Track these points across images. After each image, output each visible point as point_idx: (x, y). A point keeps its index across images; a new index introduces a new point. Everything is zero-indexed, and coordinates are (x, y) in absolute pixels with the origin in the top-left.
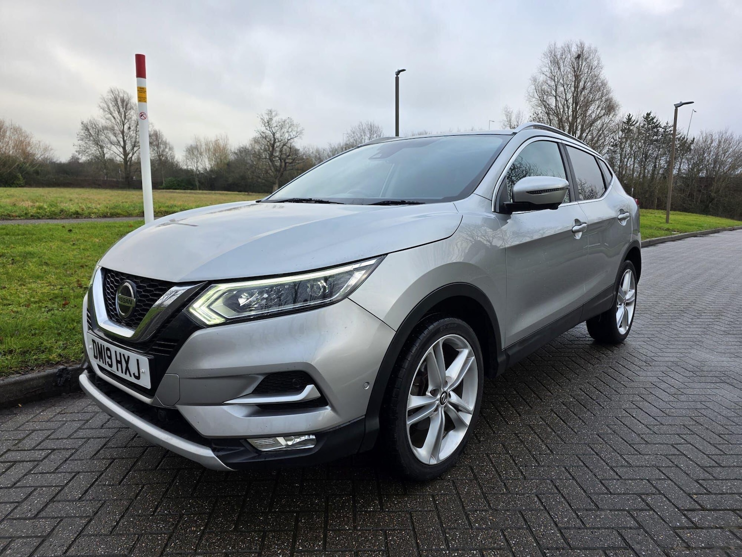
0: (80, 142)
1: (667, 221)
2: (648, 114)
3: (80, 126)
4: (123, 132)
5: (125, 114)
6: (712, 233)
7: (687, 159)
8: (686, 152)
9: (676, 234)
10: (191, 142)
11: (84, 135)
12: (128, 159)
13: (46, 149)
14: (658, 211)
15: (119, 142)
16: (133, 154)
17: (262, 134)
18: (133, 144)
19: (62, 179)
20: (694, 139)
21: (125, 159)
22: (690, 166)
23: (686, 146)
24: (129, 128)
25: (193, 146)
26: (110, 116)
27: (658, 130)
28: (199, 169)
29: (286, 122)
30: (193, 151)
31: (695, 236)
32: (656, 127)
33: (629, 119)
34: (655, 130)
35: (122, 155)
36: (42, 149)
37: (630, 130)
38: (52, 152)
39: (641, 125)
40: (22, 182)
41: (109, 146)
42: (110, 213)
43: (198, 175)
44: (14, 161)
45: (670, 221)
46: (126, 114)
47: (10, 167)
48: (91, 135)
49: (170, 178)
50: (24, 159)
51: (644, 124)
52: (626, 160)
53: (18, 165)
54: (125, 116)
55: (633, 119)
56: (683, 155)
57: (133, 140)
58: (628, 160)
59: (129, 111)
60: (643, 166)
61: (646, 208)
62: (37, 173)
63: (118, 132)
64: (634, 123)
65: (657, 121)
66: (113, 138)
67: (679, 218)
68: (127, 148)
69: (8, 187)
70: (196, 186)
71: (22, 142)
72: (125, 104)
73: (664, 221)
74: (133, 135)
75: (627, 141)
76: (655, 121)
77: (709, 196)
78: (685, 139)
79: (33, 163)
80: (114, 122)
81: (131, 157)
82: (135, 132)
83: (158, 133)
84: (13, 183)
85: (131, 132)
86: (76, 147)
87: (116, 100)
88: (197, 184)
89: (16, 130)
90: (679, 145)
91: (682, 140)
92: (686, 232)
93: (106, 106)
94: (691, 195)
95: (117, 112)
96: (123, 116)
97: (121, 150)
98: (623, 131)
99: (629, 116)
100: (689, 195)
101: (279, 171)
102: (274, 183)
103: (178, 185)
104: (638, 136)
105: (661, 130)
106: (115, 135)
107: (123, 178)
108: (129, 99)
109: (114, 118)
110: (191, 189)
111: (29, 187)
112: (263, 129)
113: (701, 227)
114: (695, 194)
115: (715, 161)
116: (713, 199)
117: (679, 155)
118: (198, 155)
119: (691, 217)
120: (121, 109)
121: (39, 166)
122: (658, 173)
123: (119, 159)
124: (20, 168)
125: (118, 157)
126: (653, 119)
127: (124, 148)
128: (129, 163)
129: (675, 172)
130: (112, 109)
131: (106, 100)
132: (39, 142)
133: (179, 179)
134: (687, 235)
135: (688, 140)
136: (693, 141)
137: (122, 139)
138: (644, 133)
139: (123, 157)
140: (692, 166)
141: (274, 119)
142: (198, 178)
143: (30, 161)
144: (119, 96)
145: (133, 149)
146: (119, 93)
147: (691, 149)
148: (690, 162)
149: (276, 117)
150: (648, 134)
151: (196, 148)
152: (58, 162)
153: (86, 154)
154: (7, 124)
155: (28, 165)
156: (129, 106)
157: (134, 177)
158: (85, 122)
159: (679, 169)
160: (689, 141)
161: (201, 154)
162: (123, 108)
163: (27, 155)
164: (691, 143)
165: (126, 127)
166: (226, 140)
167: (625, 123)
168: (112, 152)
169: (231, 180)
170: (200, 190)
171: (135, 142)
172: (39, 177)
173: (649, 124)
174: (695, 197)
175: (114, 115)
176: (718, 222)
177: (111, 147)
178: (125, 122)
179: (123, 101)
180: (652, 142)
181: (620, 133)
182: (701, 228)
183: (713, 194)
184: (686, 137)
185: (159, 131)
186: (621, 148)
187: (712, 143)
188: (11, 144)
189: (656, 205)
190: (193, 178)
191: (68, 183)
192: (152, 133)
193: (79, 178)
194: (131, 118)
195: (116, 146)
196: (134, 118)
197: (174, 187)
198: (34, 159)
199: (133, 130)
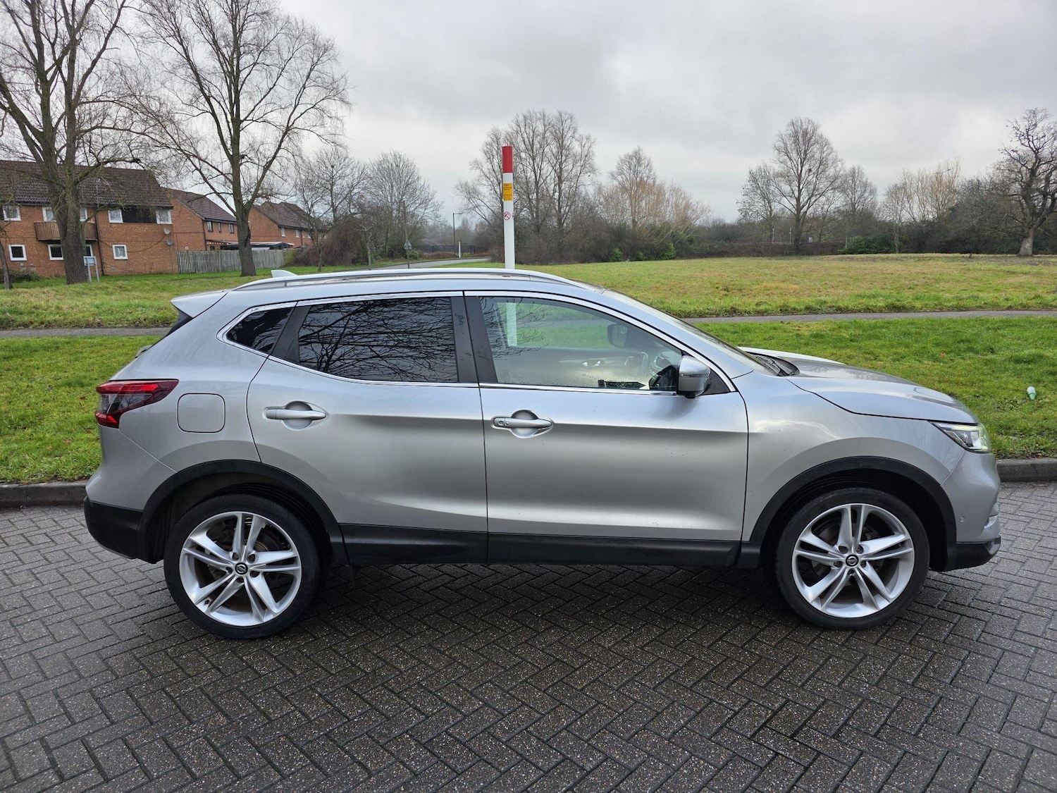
0: (744, 197)
3: (746, 176)
4: (800, 176)
10: (898, 181)
11: (751, 188)
12: (801, 214)
13: (703, 211)
15: (793, 193)
16: (809, 207)
17: (1012, 153)
18: (811, 192)
19: (716, 247)
21: (798, 215)
24: (810, 170)
25: (899, 185)
26: (786, 157)
28: (903, 220)
30: (899, 192)
35: (793, 210)
36: (699, 212)
38: (709, 214)
40: (675, 252)
41: (779, 199)
43: (900, 229)
44: (669, 228)
46: (807, 152)
47: (663, 236)
48: (758, 188)
49: (856, 237)
50: (681, 225)
53: (672, 233)
54: (805, 155)
57: (812, 187)
59: (812, 147)
62: (691, 242)
63: (793, 178)
66: (786, 188)
68: (801, 200)
69: (658, 260)
70: (894, 245)
72: (807, 139)
74: (812, 180)
79: (689, 229)
80: (790, 165)
81: (806, 212)
82: (816, 175)
83: (857, 171)
84: (663, 255)
85: (811, 177)
86: (739, 205)
87: (797, 134)
88: (897, 243)
89: (676, 191)
93: (782, 145)
95: (795, 152)
96: (802, 155)
97: (794, 202)
101: (1039, 215)
102: (1025, 237)
103: (867, 247)
106: (789, 182)
107: (792, 241)
108: (814, 131)
109: (791, 159)
110: (887, 252)
111: (679, 258)
112: (1016, 145)
118: (905, 199)
120: (802, 146)
121: (695, 232)
123: (791, 214)
124: (674, 237)
125: (789, 212)
127: (798, 199)
128: (802, 220)
130: (789, 149)
131: (783, 136)
132: (698, 202)
133: (869, 237)
137: (797, 188)
139: (796, 212)
141: (1040, 125)
142: (899, 233)
143: (686, 227)
144: (801, 128)
145: (810, 199)
146: (802, 123)
149: (1044, 121)
151: (903, 187)
154: (667, 187)
155: (683, 231)
156: (812, 140)
157: (810, 238)
158: (754, 171)
161: (909, 197)
162: (804, 144)
163: (685, 219)
165: (806, 167)
166: (955, 172)
168: (782, 206)
169: (951, 235)
170: (900, 252)
171: (814, 190)
172: (692, 246)
175: (792, 155)
177: (781, 199)
178: (804, 163)
179: (805, 133)
190: (892, 235)
191: (723, 251)
192: (842, 172)
193: (737, 244)
194: (813, 156)
195: (789, 198)
196: (817, 156)
197: (861, 250)
198: (690, 224)
199: (814, 173)
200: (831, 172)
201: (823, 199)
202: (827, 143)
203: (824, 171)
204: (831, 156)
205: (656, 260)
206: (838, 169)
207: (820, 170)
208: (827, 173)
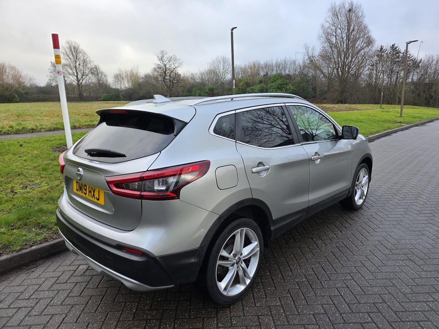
0: (51, 74)
3: (50, 64)
4: (76, 67)
5: (76, 56)
7: (417, 73)
8: (416, 68)
10: (117, 72)
11: (53, 69)
12: (80, 83)
13: (31, 79)
14: (398, 105)
15: (74, 73)
16: (83, 80)
17: (158, 65)
18: (82, 74)
19: (41, 97)
20: (421, 59)
22: (419, 77)
23: (416, 64)
24: (80, 64)
25: (118, 74)
26: (68, 57)
28: (122, 88)
29: (172, 58)
30: (118, 77)
32: (398, 53)
34: (398, 55)
35: (76, 81)
36: (28, 79)
37: (382, 56)
38: (34, 81)
39: (389, 52)
40: (18, 99)
41: (68, 76)
43: (122, 92)
44: (12, 87)
46: (77, 56)
47: (10, 91)
48: (56, 70)
49: (105, 94)
50: (19, 86)
51: (391, 52)
52: (379, 74)
53: (15, 89)
54: (76, 57)
56: (414, 70)
57: (82, 72)
59: (79, 54)
60: (390, 78)
61: (391, 104)
62: (27, 94)
63: (73, 67)
66: (70, 71)
68: (79, 77)
71: (16, 75)
72: (76, 50)
74: (82, 68)
75: (380, 62)
77: (430, 95)
78: (416, 60)
79: (24, 88)
80: (70, 61)
81: (82, 82)
82: (83, 67)
84: (12, 101)
85: (81, 67)
86: (48, 77)
87: (71, 47)
88: (122, 97)
89: (12, 68)
90: (412, 64)
91: (414, 61)
93: (64, 51)
95: (71, 55)
96: (75, 57)
97: (76, 78)
100: (418, 95)
103: (110, 98)
104: (387, 59)
105: (401, 55)
106: (71, 69)
107: (78, 95)
108: (78, 47)
109: (70, 59)
110: (118, 100)
111: (22, 103)
112: (159, 63)
114: (421, 94)
115: (434, 73)
117: (412, 70)
118: (121, 80)
120: (74, 53)
121: (27, 89)
122: (399, 82)
123: (75, 83)
124: (16, 91)
125: (74, 82)
127: (77, 77)
128: (80, 85)
130: (68, 54)
131: (64, 48)
132: (26, 75)
133: (110, 94)
136: (421, 61)
137: (75, 72)
138: (391, 57)
139: (77, 82)
141: (165, 56)
143: (22, 87)
144: (72, 45)
145: (82, 77)
146: (72, 43)
147: (419, 66)
148: (419, 74)
149: (166, 55)
150: (393, 58)
151: (120, 75)
152: (39, 86)
153: (55, 81)
155: (21, 89)
156: (78, 51)
157: (84, 94)
159: (412, 79)
160: (418, 61)
161: (123, 79)
162: (75, 52)
163: (20, 83)
164: (419, 63)
165: (78, 63)
166: (137, 70)
167: (379, 51)
168: (70, 79)
169: (141, 94)
170: (123, 101)
171: (83, 73)
172: (28, 96)
173: (394, 51)
174: (421, 96)
175: (70, 56)
177: (69, 76)
178: (77, 61)
179: (74, 48)
180: (395, 62)
181: (376, 57)
183: (432, 94)
184: (416, 58)
185: (98, 65)
186: (376, 67)
187: (432, 62)
188: (10, 77)
190: (119, 94)
193: (52, 96)
194: (80, 58)
195: (72, 75)
196: (82, 58)
197: (108, 99)
198: (24, 85)
199: (82, 66)
200: (89, 66)
201: (88, 77)
202: (85, 53)
203: (86, 65)
204: (88, 59)
206: (92, 65)
207: (85, 65)
208: (88, 66)
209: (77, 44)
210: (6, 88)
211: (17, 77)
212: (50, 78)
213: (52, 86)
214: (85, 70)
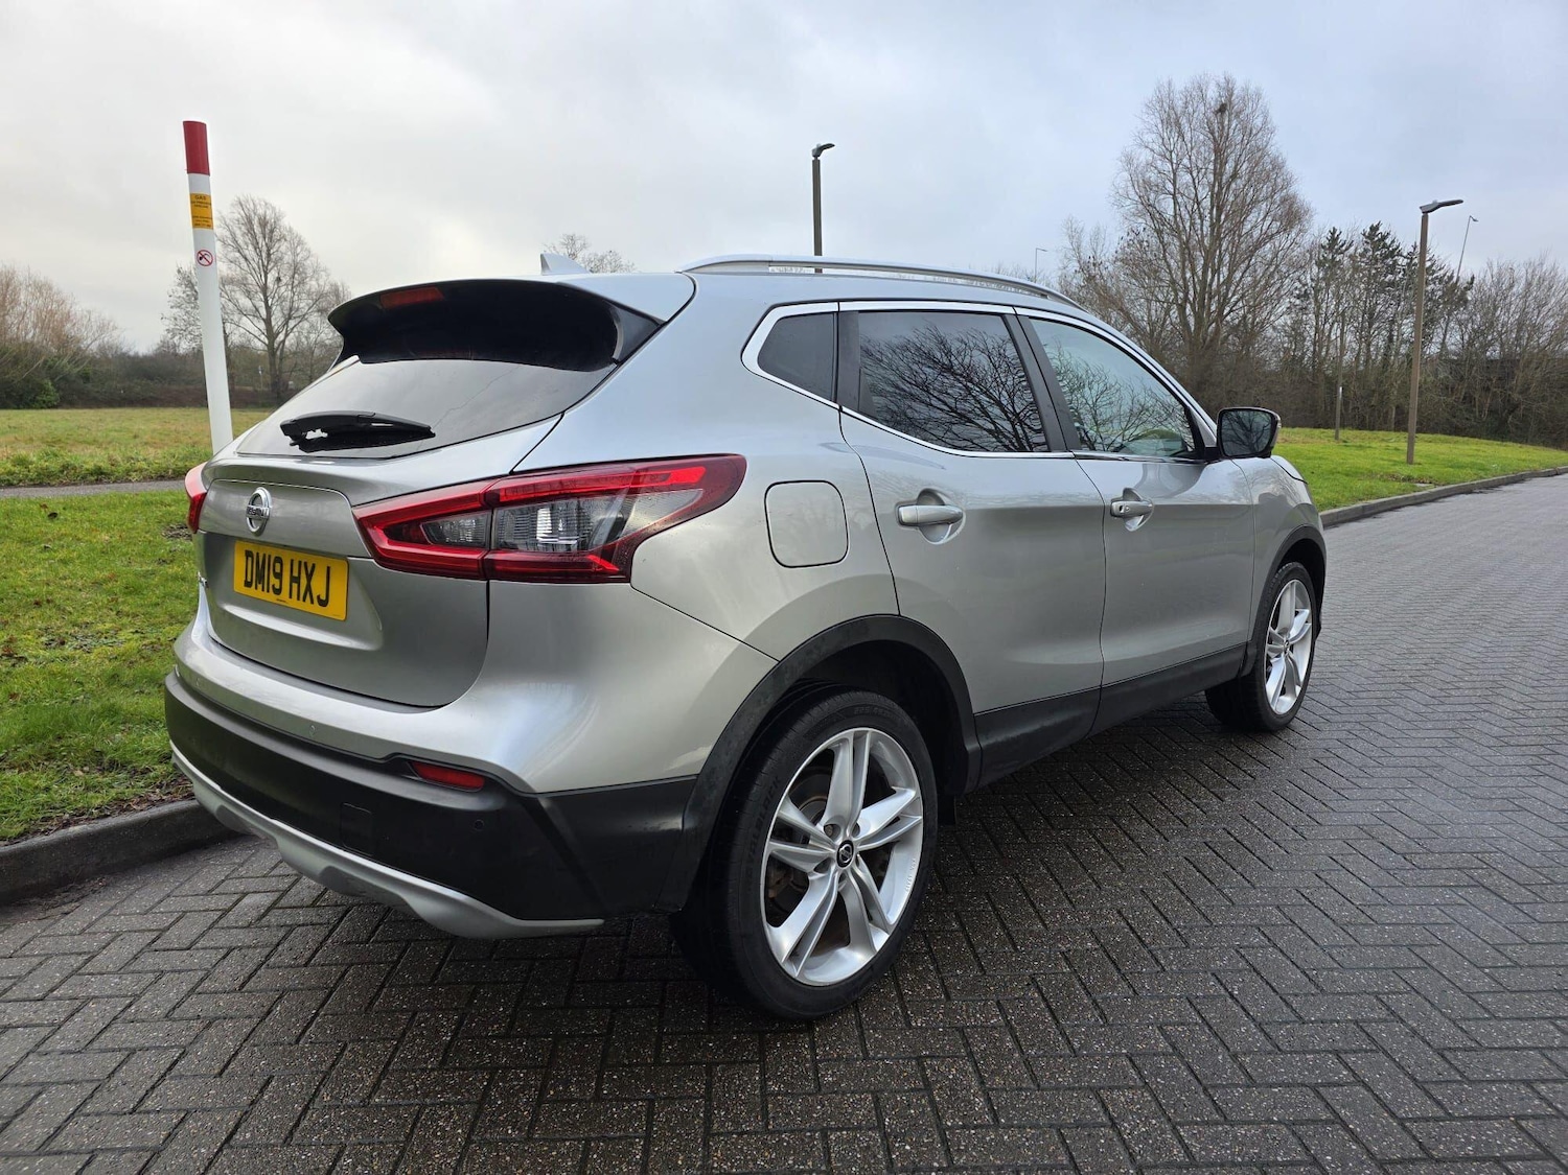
0: (175, 310)
1: (1410, 461)
2: (1374, 229)
3: (174, 278)
4: (264, 289)
5: (268, 250)
6: (1507, 484)
7: (1460, 323)
8: (1457, 308)
9: (1424, 489)
11: (184, 295)
12: (276, 345)
13: (102, 328)
14: (1398, 434)
15: (257, 310)
16: (287, 335)
18: (286, 312)
19: (138, 389)
20: (1473, 278)
21: (270, 346)
22: (1466, 337)
23: (1455, 294)
24: (279, 280)
26: (238, 254)
27: (1395, 262)
29: (605, 260)
31: (1469, 491)
32: (1392, 254)
33: (1334, 239)
34: (1390, 261)
35: (263, 337)
36: (95, 328)
37: (1334, 264)
38: (115, 334)
39: (1359, 251)
40: (54, 396)
41: (236, 318)
42: (174, 470)
44: (37, 354)
45: (1416, 459)
46: (272, 251)
47: (27, 366)
48: (197, 297)
50: (59, 350)
51: (1366, 250)
52: (1327, 326)
53: (45, 362)
54: (269, 255)
55: (1342, 237)
56: (1449, 314)
57: (287, 304)
58: (1332, 326)
59: (277, 245)
60: (1365, 339)
61: (1372, 428)
62: (86, 378)
63: (254, 288)
64: (1344, 248)
65: (1393, 242)
66: (245, 302)
67: (1438, 451)
68: (273, 324)
69: (22, 408)
71: (52, 313)
72: (267, 231)
73: (1404, 458)
74: (285, 294)
75: (1328, 285)
76: (1388, 241)
77: (1509, 401)
78: (1455, 279)
79: (78, 357)
80: (246, 268)
81: (284, 341)
82: (290, 287)
83: (341, 289)
84: (34, 400)
85: (283, 289)
86: (167, 322)
87: (250, 221)
89: (41, 288)
90: (1440, 293)
91: (1447, 283)
92: (1448, 484)
93: (228, 234)
94: (1468, 399)
95: (251, 247)
96: (264, 255)
97: (262, 326)
98: (1320, 264)
99: (1333, 234)
100: (1465, 398)
104: (1352, 276)
105: (1402, 261)
106: (248, 294)
107: (267, 385)
108: (277, 220)
109: (246, 259)
111: (67, 408)
113: (1483, 470)
114: (1477, 396)
115: (1520, 325)
116: (1516, 407)
117: (1442, 313)
119: (1466, 447)
120: (260, 241)
121: (90, 362)
122: (1397, 353)
123: (259, 344)
124: (50, 369)
125: (256, 340)
126: (1384, 238)
127: (268, 322)
128: (278, 353)
129: (1434, 349)
130: (240, 242)
131: (228, 222)
132: (89, 312)
134: (1451, 489)
135: (1461, 280)
136: (1472, 283)
137: (263, 304)
138: (1365, 269)
139: (267, 342)
140: (1470, 337)
141: (578, 255)
143: (70, 353)
144: (255, 214)
145: (287, 323)
146: (255, 207)
147: (1466, 301)
148: (1466, 328)
149: (582, 251)
150: (1374, 271)
152: (132, 353)
153: (189, 336)
154: (21, 276)
155: (65, 361)
156: (276, 234)
157: (290, 383)
158: (185, 269)
159: (1443, 344)
160: (1463, 283)
162: (265, 238)
163: (64, 342)
164: (1467, 289)
165: (272, 277)
167: (1323, 247)
168: (242, 331)
171: (291, 309)
172: (89, 386)
173: (1375, 249)
174: (1477, 403)
175: (246, 252)
176: (1523, 457)
177: (240, 319)
178: (269, 267)
179: (263, 223)
180: (1383, 287)
181: (1315, 269)
182: (1482, 474)
183: (1516, 396)
184: (1455, 275)
186: (1316, 301)
187: (1511, 286)
188: (31, 317)
189: (1393, 420)
191: (151, 397)
192: (327, 288)
193: (174, 387)
194: (281, 259)
195: (251, 317)
196: (288, 258)
198: (79, 349)
199: (287, 285)
200: (312, 285)
201: (306, 325)
202: (300, 243)
203: (303, 282)
204: (308, 262)
205: (19, 408)
206: (322, 283)
207: (296, 282)
208: (308, 287)
209: (274, 209)
210: (14, 357)
211: (54, 321)
212: (172, 326)
213: (176, 355)
214: (296, 298)
